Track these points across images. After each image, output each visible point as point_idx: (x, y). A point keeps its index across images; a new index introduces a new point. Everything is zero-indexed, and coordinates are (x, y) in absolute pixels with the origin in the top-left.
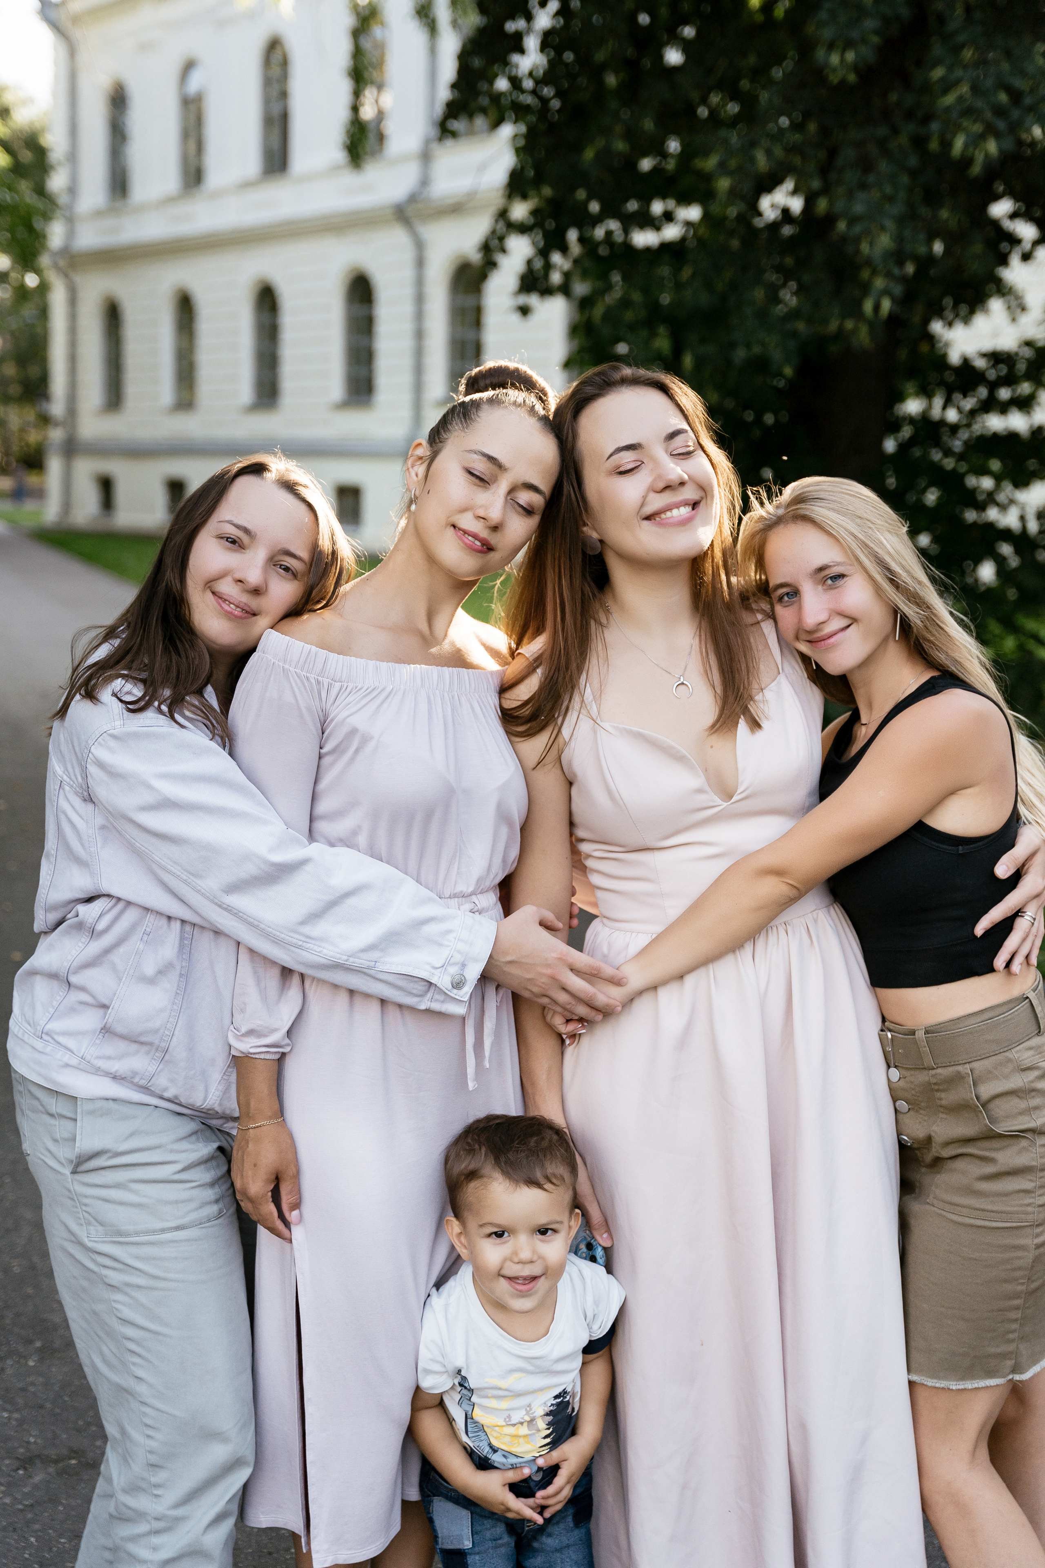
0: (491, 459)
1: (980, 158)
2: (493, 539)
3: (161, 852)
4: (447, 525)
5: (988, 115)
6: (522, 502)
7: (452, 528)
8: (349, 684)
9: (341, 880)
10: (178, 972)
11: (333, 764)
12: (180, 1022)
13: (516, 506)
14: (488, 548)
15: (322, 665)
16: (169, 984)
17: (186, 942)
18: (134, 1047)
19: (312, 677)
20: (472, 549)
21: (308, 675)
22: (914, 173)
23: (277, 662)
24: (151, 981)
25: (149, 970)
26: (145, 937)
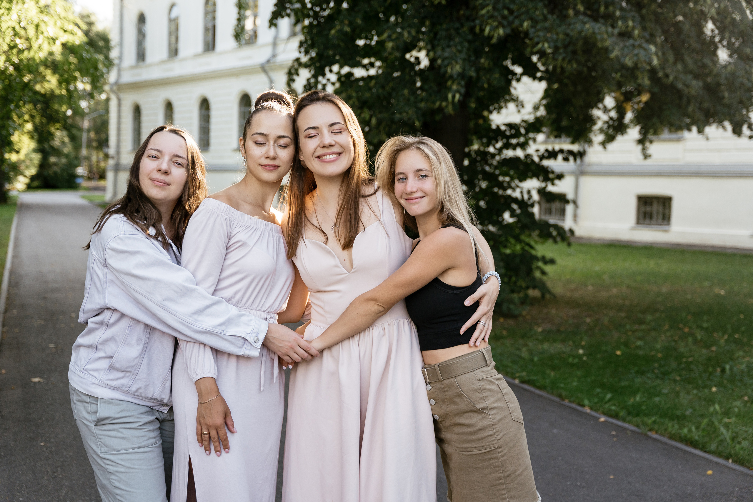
1: (496, 35)
4: (257, 166)
5: (499, 18)
7: (260, 166)
10: (143, 342)
14: (276, 167)
20: (270, 170)
21: (227, 217)
22: (469, 42)
26: (130, 328)
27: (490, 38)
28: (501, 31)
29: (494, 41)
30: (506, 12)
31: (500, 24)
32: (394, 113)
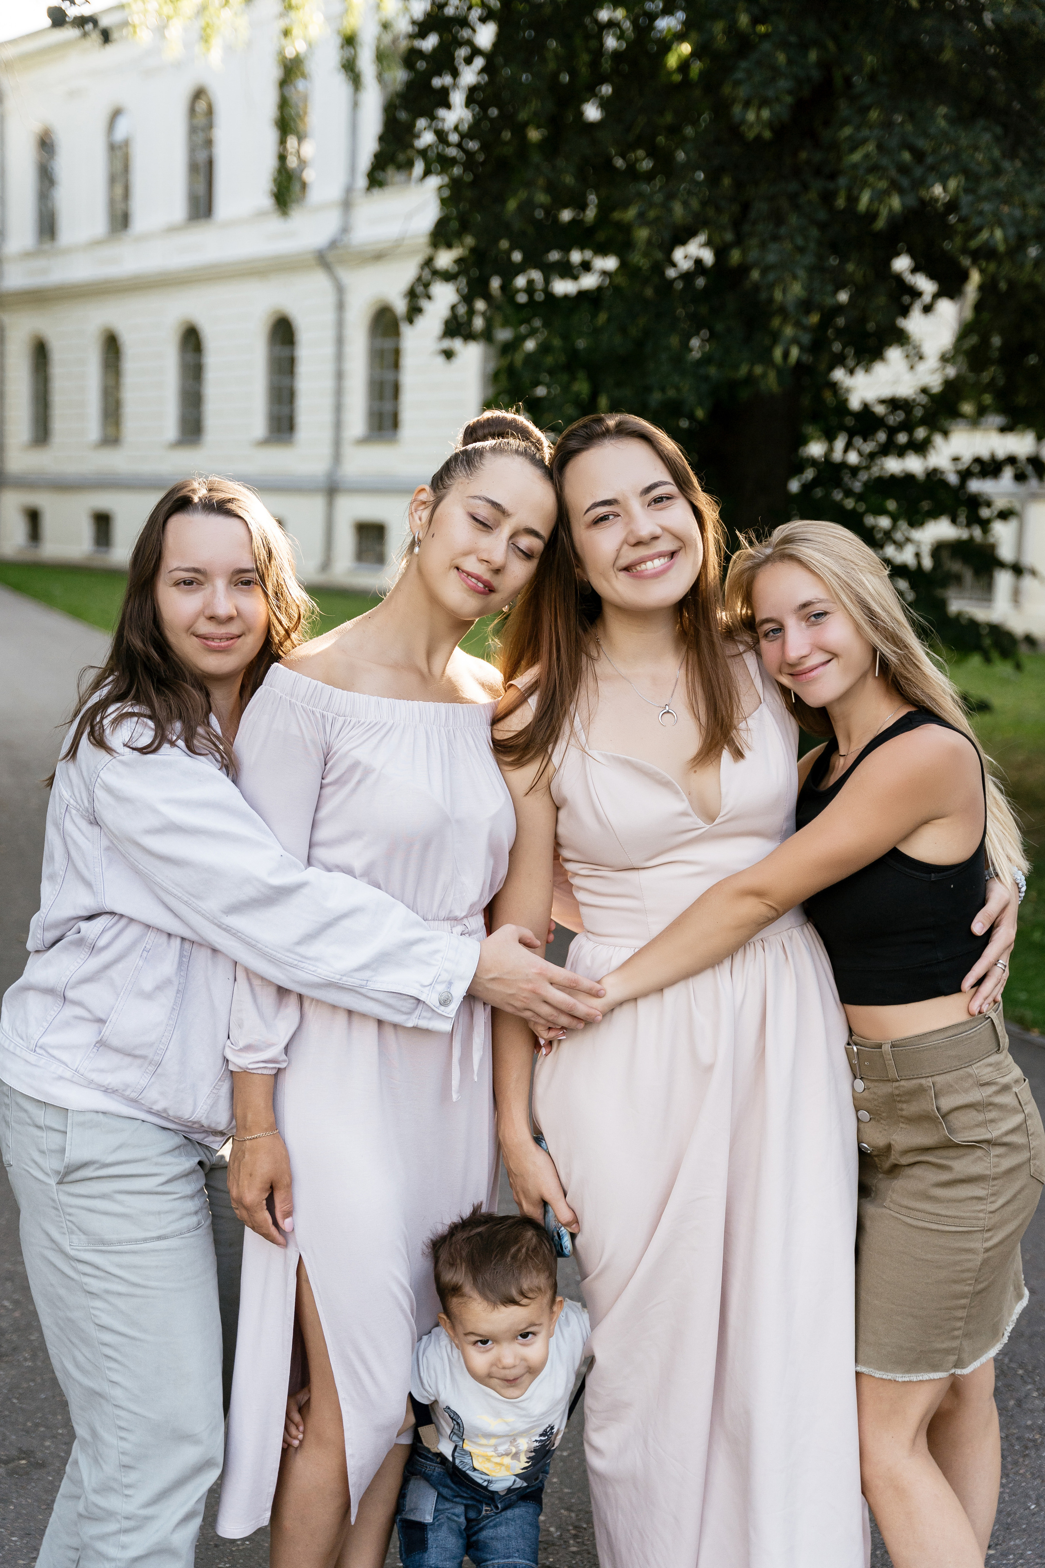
0: (495, 505)
1: (884, 212)
2: (495, 581)
3: (164, 875)
4: (450, 567)
5: (893, 173)
6: (522, 547)
7: (456, 570)
8: (353, 719)
9: (336, 903)
10: (176, 988)
11: (334, 794)
12: (174, 1037)
13: (517, 550)
14: (490, 589)
15: (327, 699)
16: (167, 998)
17: (184, 959)
18: (128, 1060)
19: (318, 711)
20: (474, 590)
21: (314, 709)
22: (823, 226)
23: (284, 696)
24: (148, 996)
25: (148, 985)
26: (145, 953)
27: (871, 216)
28: (896, 202)
29: (880, 224)
30: (907, 156)
31: (895, 187)
32: (648, 389)
